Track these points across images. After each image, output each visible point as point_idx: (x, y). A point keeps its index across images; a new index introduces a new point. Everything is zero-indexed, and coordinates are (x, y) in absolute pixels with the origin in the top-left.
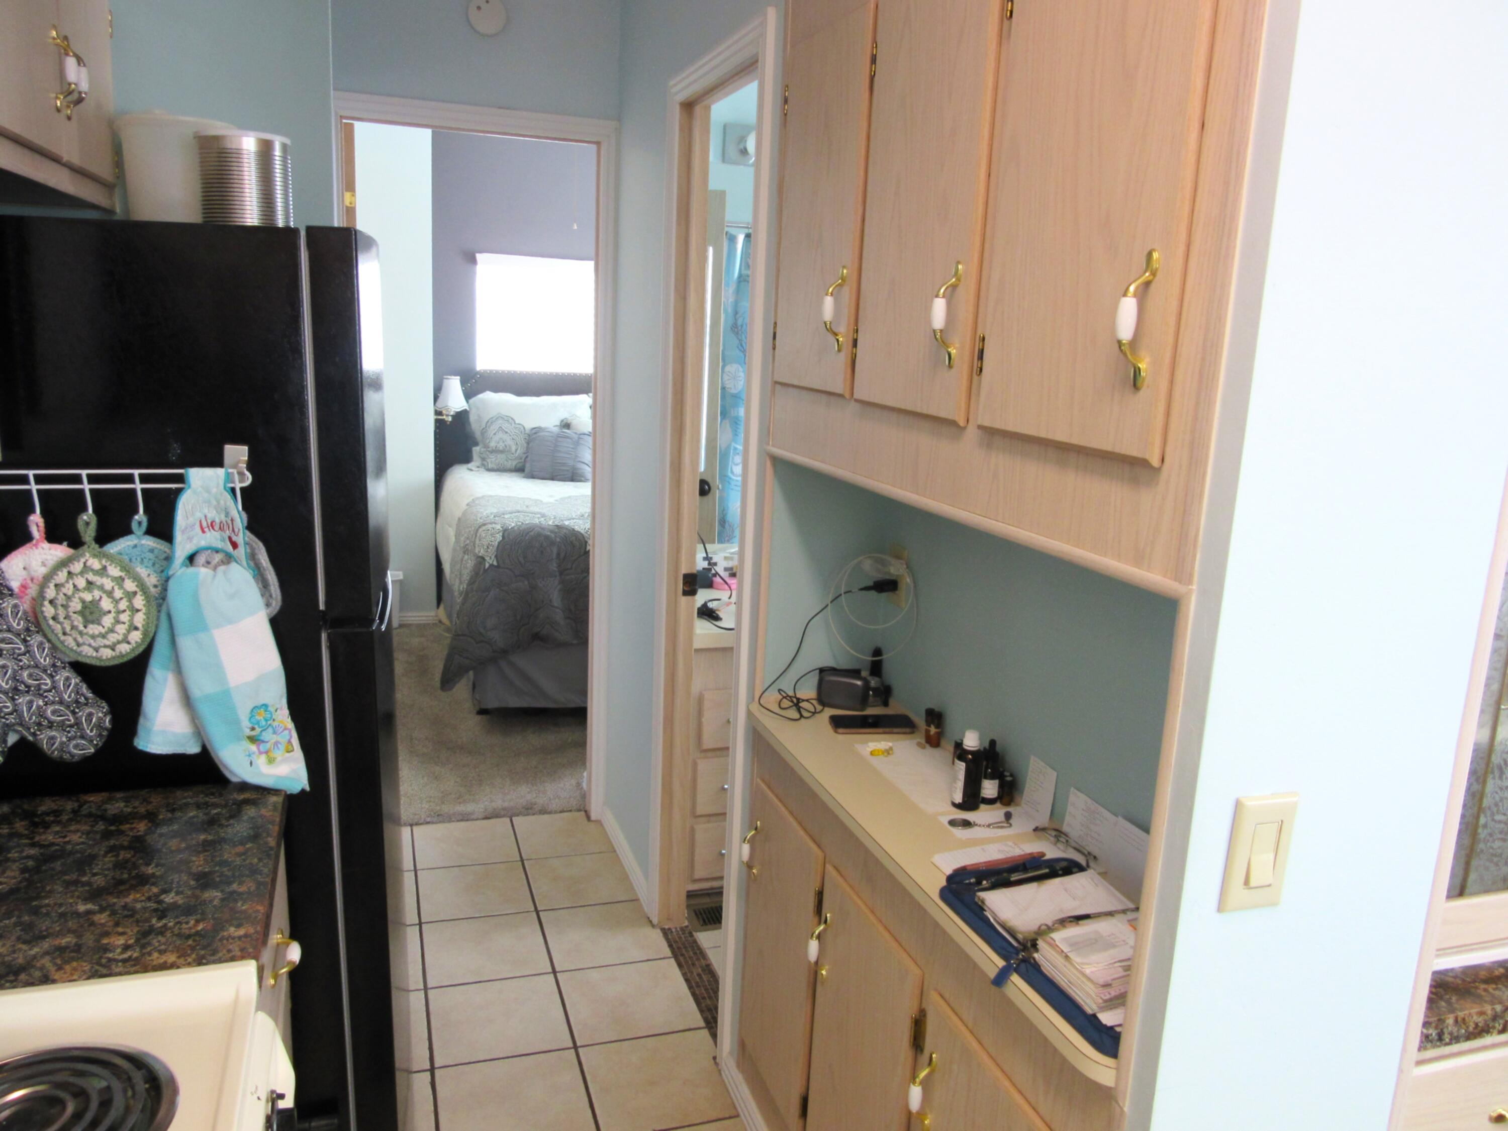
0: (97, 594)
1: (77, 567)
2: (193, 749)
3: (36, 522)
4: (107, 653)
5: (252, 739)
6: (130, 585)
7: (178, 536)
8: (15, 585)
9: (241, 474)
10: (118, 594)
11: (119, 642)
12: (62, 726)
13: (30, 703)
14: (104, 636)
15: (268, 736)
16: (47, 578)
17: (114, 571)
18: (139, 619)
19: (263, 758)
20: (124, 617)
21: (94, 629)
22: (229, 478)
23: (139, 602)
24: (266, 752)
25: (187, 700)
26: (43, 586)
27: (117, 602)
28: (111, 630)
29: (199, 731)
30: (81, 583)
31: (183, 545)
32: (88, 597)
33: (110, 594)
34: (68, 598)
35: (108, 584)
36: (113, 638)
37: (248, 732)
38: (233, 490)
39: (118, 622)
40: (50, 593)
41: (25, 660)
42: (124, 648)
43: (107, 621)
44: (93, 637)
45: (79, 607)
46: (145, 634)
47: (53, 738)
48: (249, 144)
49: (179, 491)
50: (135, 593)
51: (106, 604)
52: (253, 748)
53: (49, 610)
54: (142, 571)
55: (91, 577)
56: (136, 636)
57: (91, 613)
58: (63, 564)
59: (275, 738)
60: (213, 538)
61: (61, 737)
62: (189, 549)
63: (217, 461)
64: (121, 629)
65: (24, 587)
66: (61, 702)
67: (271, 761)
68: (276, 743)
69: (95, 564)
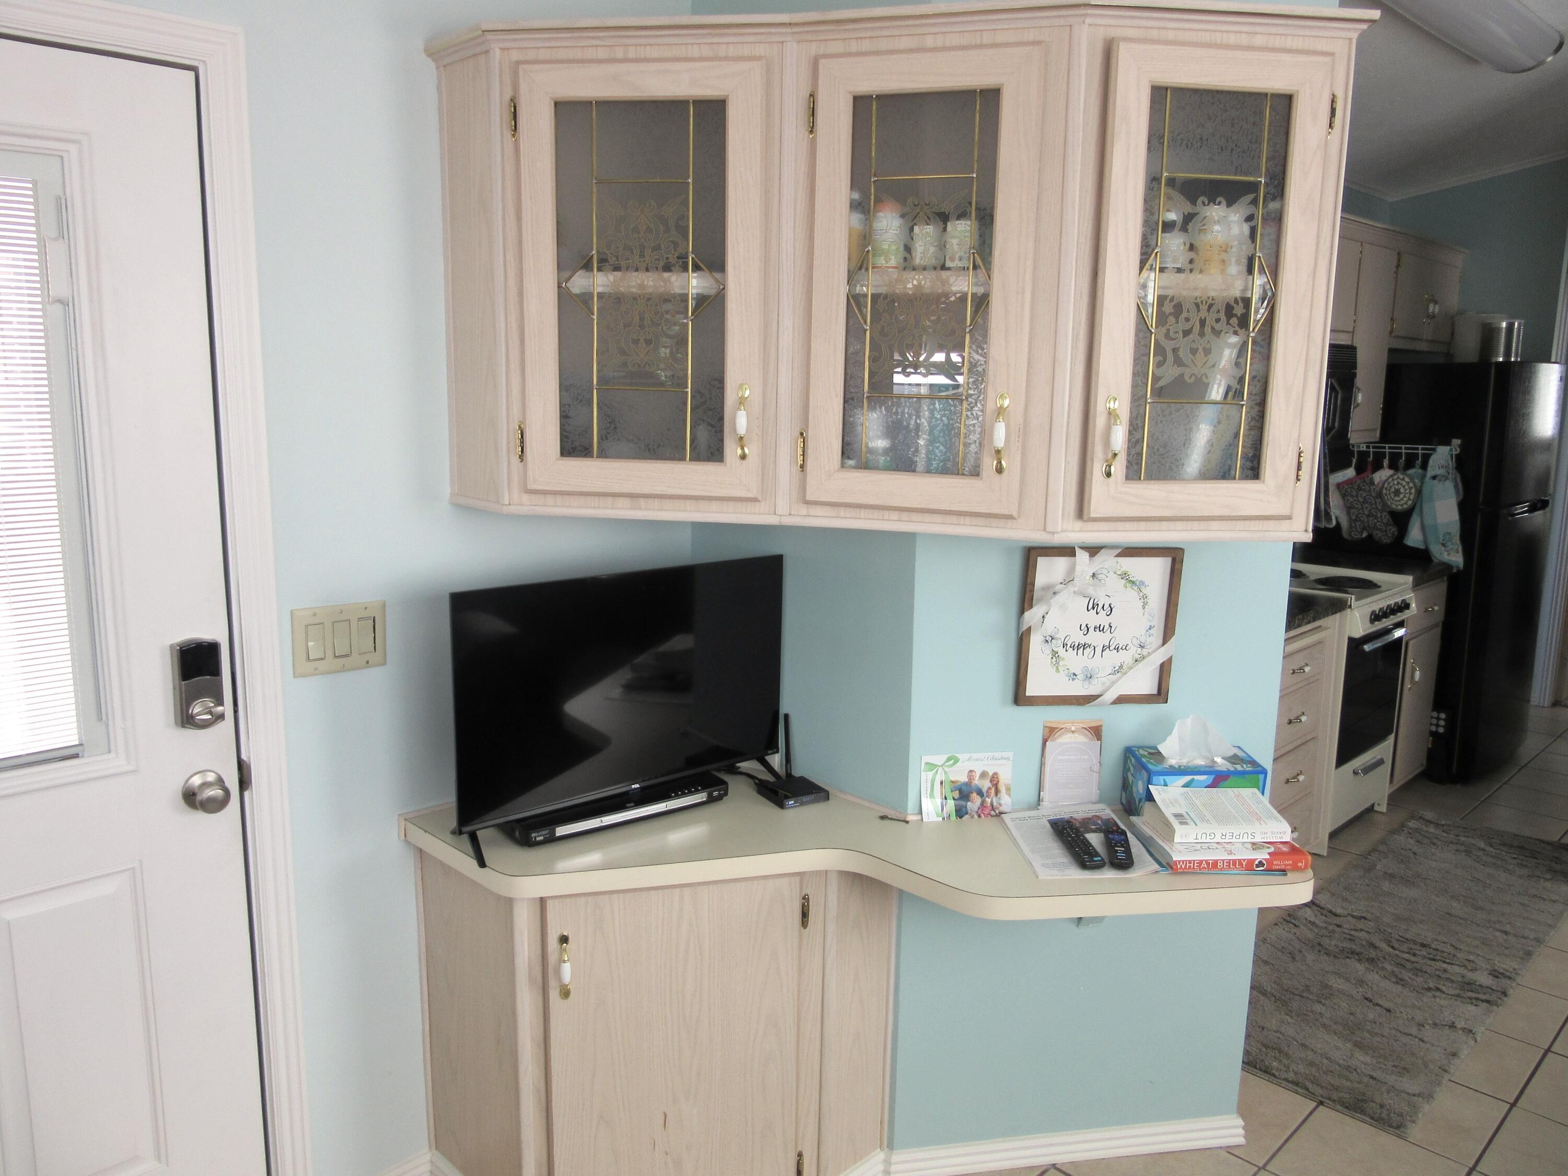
0: (1400, 486)
1: (1396, 477)
2: (1422, 547)
3: (1386, 462)
4: (1400, 507)
5: (1444, 545)
6: (1411, 485)
7: (1429, 469)
8: (1376, 483)
9: (1455, 449)
10: (1407, 487)
11: (1404, 504)
12: (1381, 530)
13: (1372, 520)
14: (1399, 501)
15: (1449, 544)
16: (1386, 480)
17: (1407, 480)
18: (1412, 497)
19: (1446, 553)
20: (1407, 495)
21: (1397, 498)
22: (1451, 450)
23: (1413, 491)
24: (1447, 551)
25: (1423, 528)
26: (1384, 483)
27: (1406, 490)
28: (1402, 499)
29: (1425, 541)
30: (1396, 482)
31: (1430, 472)
32: (1397, 487)
33: (1404, 487)
34: (1391, 487)
35: (1404, 483)
36: (1402, 502)
37: (1441, 541)
38: (1452, 455)
39: (1405, 497)
40: (1386, 485)
41: (1374, 506)
42: (1405, 506)
43: (1402, 496)
44: (1396, 501)
45: (1394, 490)
46: (1413, 502)
47: (1377, 534)
48: (1504, 325)
49: (1431, 454)
50: (1412, 488)
51: (1402, 490)
52: (1443, 548)
53: (1384, 491)
54: (1416, 481)
55: (1399, 480)
56: (1410, 503)
57: (1397, 492)
58: (1391, 476)
59: (1451, 547)
60: (1441, 472)
61: (1380, 534)
62: (1433, 473)
63: (1448, 443)
64: (1405, 499)
65: (1378, 484)
66: (1382, 522)
67: (1449, 555)
68: (1452, 549)
69: (1401, 477)
